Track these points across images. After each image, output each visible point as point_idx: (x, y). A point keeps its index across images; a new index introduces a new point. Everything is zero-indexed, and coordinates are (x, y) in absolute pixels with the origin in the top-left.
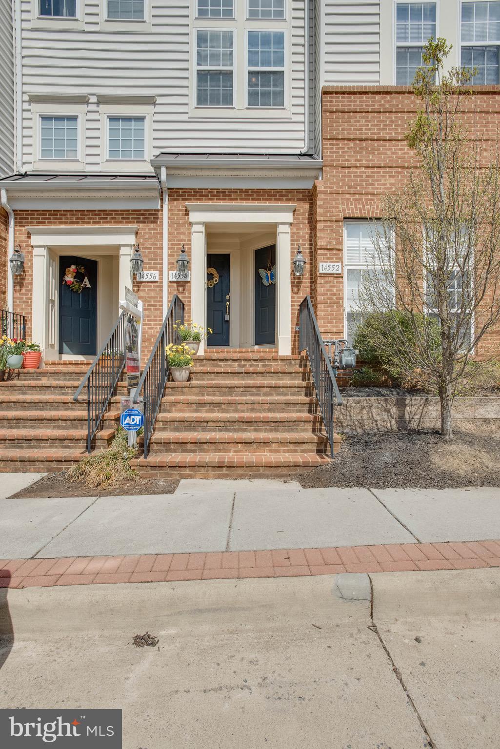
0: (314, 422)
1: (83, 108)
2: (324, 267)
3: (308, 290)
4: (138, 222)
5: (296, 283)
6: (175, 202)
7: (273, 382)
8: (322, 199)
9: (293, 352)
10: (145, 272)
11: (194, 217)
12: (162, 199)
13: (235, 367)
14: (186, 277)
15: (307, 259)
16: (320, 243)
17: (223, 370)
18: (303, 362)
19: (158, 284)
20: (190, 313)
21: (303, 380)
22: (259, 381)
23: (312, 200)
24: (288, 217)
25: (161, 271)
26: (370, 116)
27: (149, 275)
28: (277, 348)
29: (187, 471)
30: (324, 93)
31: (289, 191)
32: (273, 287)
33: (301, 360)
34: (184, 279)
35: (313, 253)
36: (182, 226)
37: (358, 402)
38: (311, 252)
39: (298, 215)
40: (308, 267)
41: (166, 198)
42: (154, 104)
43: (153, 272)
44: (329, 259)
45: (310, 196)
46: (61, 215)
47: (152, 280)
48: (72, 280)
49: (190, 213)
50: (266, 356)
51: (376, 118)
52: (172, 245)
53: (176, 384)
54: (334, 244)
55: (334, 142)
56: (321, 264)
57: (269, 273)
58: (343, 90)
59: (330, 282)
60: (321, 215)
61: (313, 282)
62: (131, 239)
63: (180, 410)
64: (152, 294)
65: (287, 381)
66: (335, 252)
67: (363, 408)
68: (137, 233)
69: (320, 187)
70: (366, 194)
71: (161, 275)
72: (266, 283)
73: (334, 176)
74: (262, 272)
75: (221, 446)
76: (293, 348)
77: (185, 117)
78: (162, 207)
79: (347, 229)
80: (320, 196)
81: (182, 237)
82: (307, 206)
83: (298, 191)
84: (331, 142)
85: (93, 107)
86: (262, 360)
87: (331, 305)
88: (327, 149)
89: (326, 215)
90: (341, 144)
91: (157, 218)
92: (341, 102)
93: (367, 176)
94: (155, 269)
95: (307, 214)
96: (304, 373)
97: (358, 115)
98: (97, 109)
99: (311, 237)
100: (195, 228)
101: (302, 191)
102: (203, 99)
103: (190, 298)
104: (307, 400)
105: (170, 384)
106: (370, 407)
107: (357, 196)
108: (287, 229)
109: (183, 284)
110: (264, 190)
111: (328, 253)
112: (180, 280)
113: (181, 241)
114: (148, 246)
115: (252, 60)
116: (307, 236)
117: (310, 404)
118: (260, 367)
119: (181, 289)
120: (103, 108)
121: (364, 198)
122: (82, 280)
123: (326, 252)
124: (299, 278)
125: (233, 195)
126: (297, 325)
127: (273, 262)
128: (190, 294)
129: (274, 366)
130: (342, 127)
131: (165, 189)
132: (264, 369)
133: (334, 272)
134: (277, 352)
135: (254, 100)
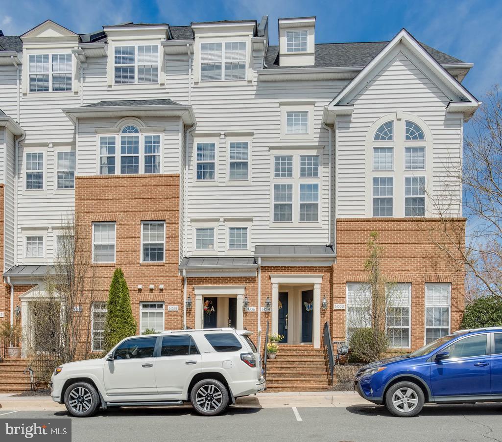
0: (328, 374)
1: (217, 224)
2: (336, 306)
3: (329, 316)
4: (246, 283)
5: (323, 313)
6: (264, 273)
7: (311, 360)
8: (336, 273)
9: (321, 347)
10: (250, 307)
11: (273, 280)
12: (258, 271)
13: (294, 353)
14: (269, 310)
15: (329, 301)
16: (335, 294)
17: (290, 354)
18: (325, 351)
19: (256, 313)
20: (271, 327)
21: (325, 359)
22: (305, 359)
23: (331, 271)
24: (319, 280)
25: (257, 307)
26: (360, 232)
27: (252, 309)
28: (313, 344)
29: (281, 389)
30: (337, 222)
31: (320, 267)
32: (311, 312)
33: (324, 350)
34: (268, 311)
35: (331, 298)
36: (268, 285)
37: (347, 368)
38: (331, 297)
39: (324, 279)
40: (329, 305)
41: (260, 271)
42: (252, 221)
43: (254, 307)
44: (339, 302)
45: (330, 270)
46: (209, 279)
47: (253, 311)
48: (207, 308)
49: (271, 279)
50: (308, 348)
51: (363, 233)
52: (263, 294)
53: (271, 360)
54: (341, 295)
55: (342, 245)
56: (335, 304)
57: (309, 304)
58: (347, 220)
59: (339, 313)
60: (335, 281)
61: (331, 312)
62: (242, 291)
63: (273, 370)
64: (253, 318)
65: (317, 359)
66: (342, 299)
67: (348, 370)
68: (245, 288)
69: (335, 267)
70: (358, 270)
71: (257, 308)
72: (308, 310)
73: (342, 262)
74: (306, 304)
75: (292, 382)
76: (321, 345)
77: (268, 227)
78: (258, 275)
79: (348, 287)
80: (335, 272)
81: (267, 290)
82: (329, 274)
83: (325, 267)
84: (341, 245)
85: (221, 223)
86: (306, 350)
87: (340, 324)
88: (338, 248)
89: (338, 281)
90: (345, 246)
91: (255, 281)
92: (345, 225)
93: (358, 262)
94: (254, 306)
95: (329, 278)
96: (325, 356)
97: (354, 232)
98: (224, 224)
99: (331, 290)
100: (274, 286)
101: (327, 267)
102: (277, 218)
103: (271, 320)
104: (325, 367)
105: (268, 360)
106: (351, 370)
107: (353, 272)
108: (319, 286)
109: (267, 314)
110: (308, 267)
111: (339, 299)
112: (266, 311)
113: (267, 292)
114: (251, 294)
115: (302, 198)
116: (329, 289)
117: (327, 368)
118: (306, 353)
119: (267, 315)
120: (227, 223)
121: (356, 272)
122: (210, 308)
123: (337, 298)
124: (324, 310)
125: (293, 269)
126: (323, 333)
127: (312, 299)
128: (271, 318)
129: (312, 353)
130: (346, 237)
131: (260, 267)
132: (308, 354)
133: (341, 308)
134: (313, 347)
135: (302, 218)
